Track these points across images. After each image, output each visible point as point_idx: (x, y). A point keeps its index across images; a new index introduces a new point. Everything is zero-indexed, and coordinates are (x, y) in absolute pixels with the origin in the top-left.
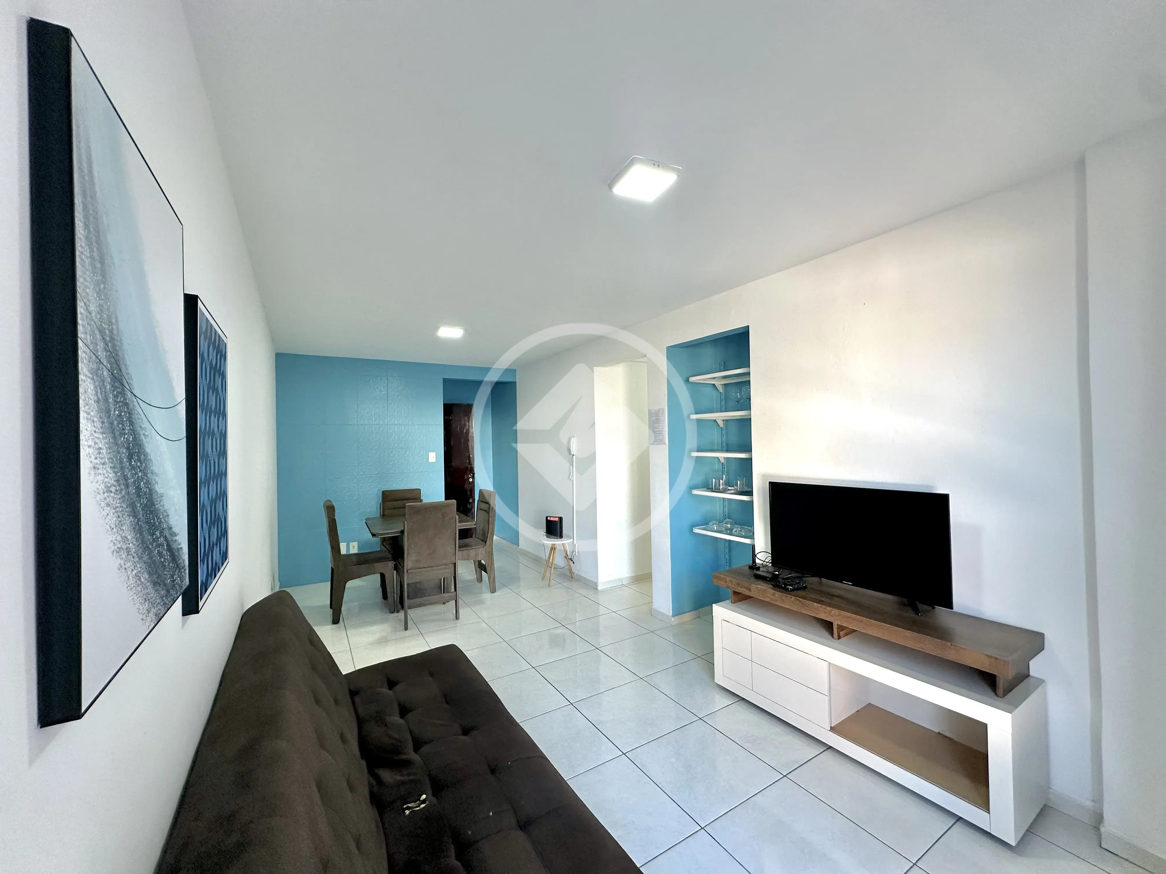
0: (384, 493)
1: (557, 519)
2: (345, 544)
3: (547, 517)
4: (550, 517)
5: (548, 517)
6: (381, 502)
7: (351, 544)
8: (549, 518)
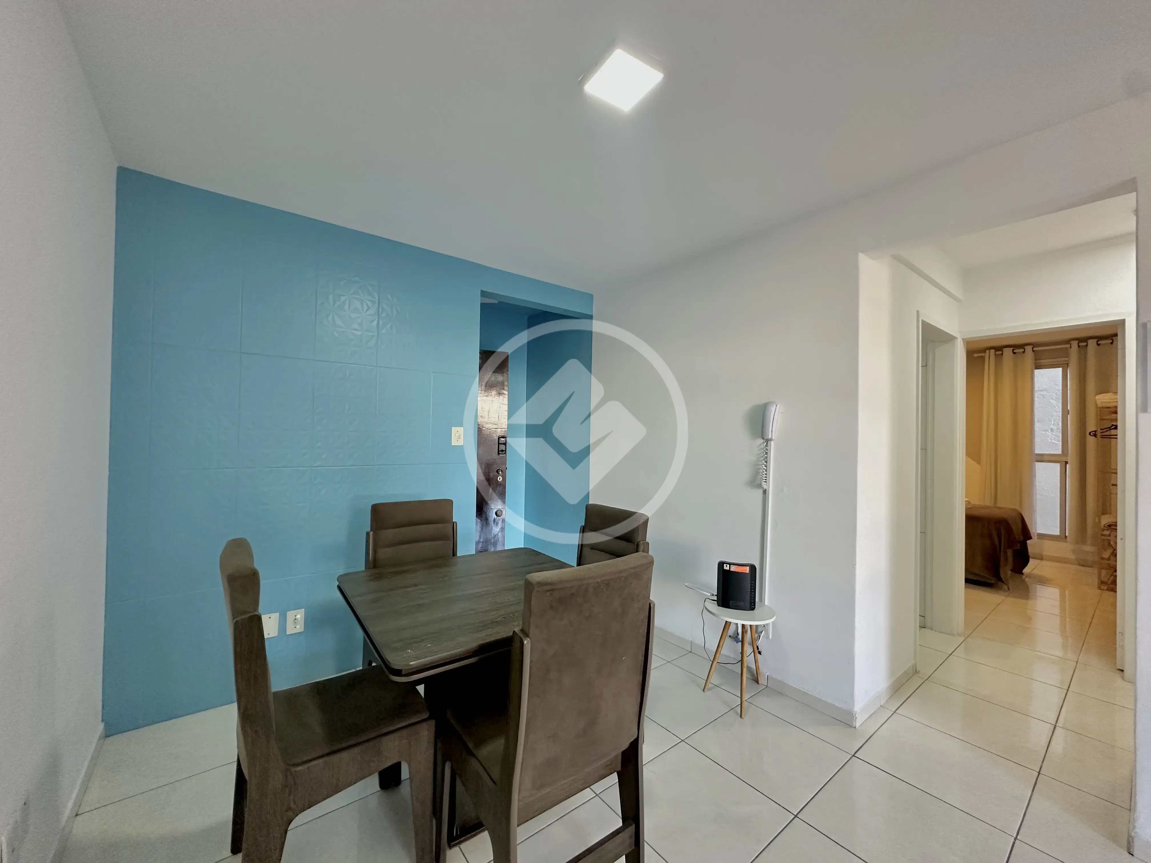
0: (376, 510)
1: (747, 570)
2: (275, 616)
3: (721, 564)
4: (730, 564)
5: (725, 565)
6: (369, 530)
7: (290, 615)
8: (726, 567)
